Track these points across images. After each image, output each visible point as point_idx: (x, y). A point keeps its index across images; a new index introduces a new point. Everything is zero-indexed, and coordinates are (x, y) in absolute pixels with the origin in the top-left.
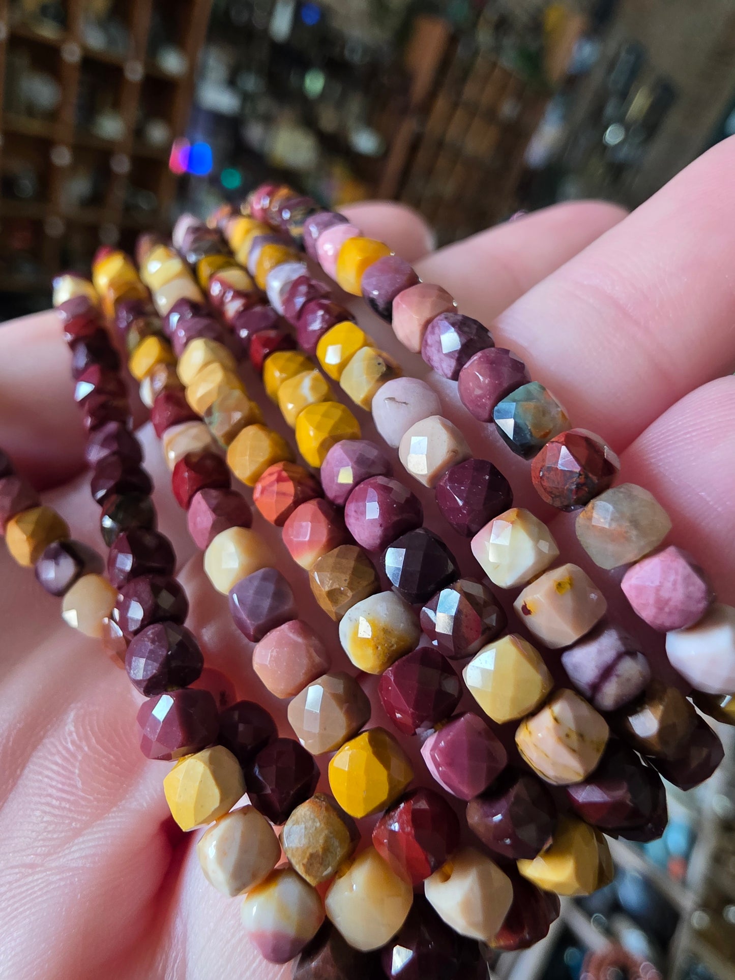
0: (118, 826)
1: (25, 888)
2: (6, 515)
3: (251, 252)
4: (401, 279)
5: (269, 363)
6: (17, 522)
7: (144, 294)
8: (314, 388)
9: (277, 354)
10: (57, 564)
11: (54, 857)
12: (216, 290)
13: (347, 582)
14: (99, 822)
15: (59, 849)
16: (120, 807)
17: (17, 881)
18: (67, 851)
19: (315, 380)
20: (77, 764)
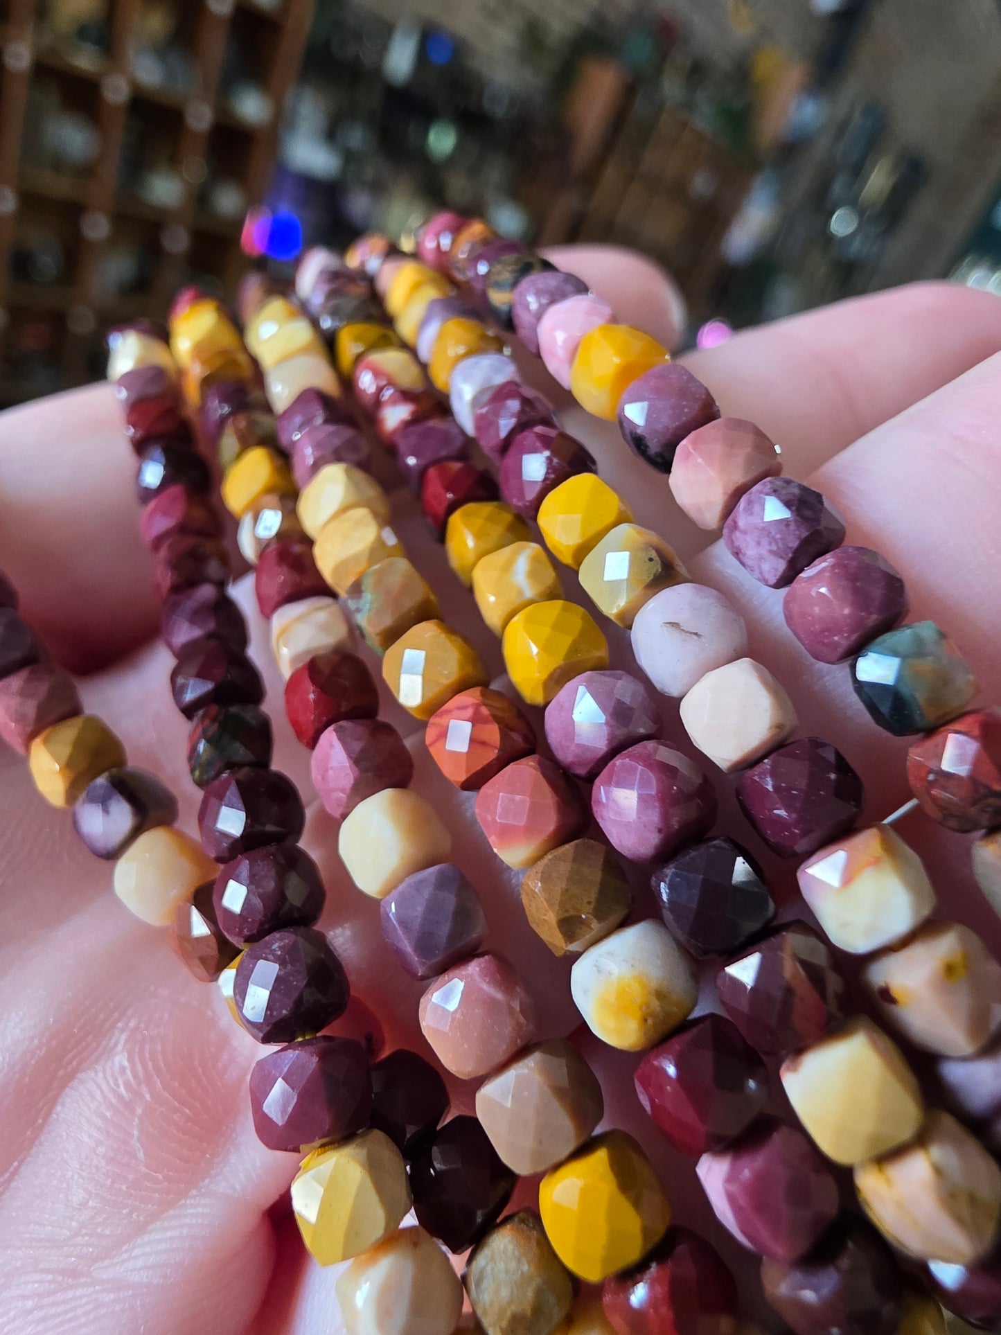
0: (200, 1221)
1: (62, 1308)
2: (29, 729)
3: (423, 323)
4: (690, 410)
5: (456, 519)
6: (46, 742)
7: (247, 372)
8: (533, 574)
9: (470, 506)
10: (106, 811)
11: (107, 1262)
12: (366, 382)
13: (592, 906)
14: (172, 1212)
15: (114, 1252)
16: (203, 1190)
17: (50, 1294)
18: (125, 1256)
19: (535, 560)
20: (136, 1121)
